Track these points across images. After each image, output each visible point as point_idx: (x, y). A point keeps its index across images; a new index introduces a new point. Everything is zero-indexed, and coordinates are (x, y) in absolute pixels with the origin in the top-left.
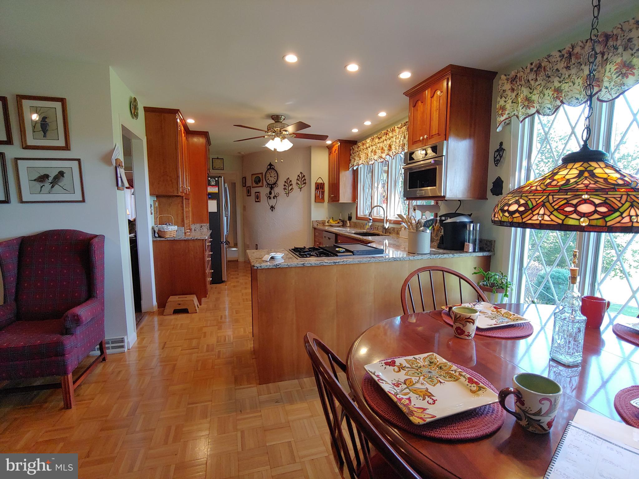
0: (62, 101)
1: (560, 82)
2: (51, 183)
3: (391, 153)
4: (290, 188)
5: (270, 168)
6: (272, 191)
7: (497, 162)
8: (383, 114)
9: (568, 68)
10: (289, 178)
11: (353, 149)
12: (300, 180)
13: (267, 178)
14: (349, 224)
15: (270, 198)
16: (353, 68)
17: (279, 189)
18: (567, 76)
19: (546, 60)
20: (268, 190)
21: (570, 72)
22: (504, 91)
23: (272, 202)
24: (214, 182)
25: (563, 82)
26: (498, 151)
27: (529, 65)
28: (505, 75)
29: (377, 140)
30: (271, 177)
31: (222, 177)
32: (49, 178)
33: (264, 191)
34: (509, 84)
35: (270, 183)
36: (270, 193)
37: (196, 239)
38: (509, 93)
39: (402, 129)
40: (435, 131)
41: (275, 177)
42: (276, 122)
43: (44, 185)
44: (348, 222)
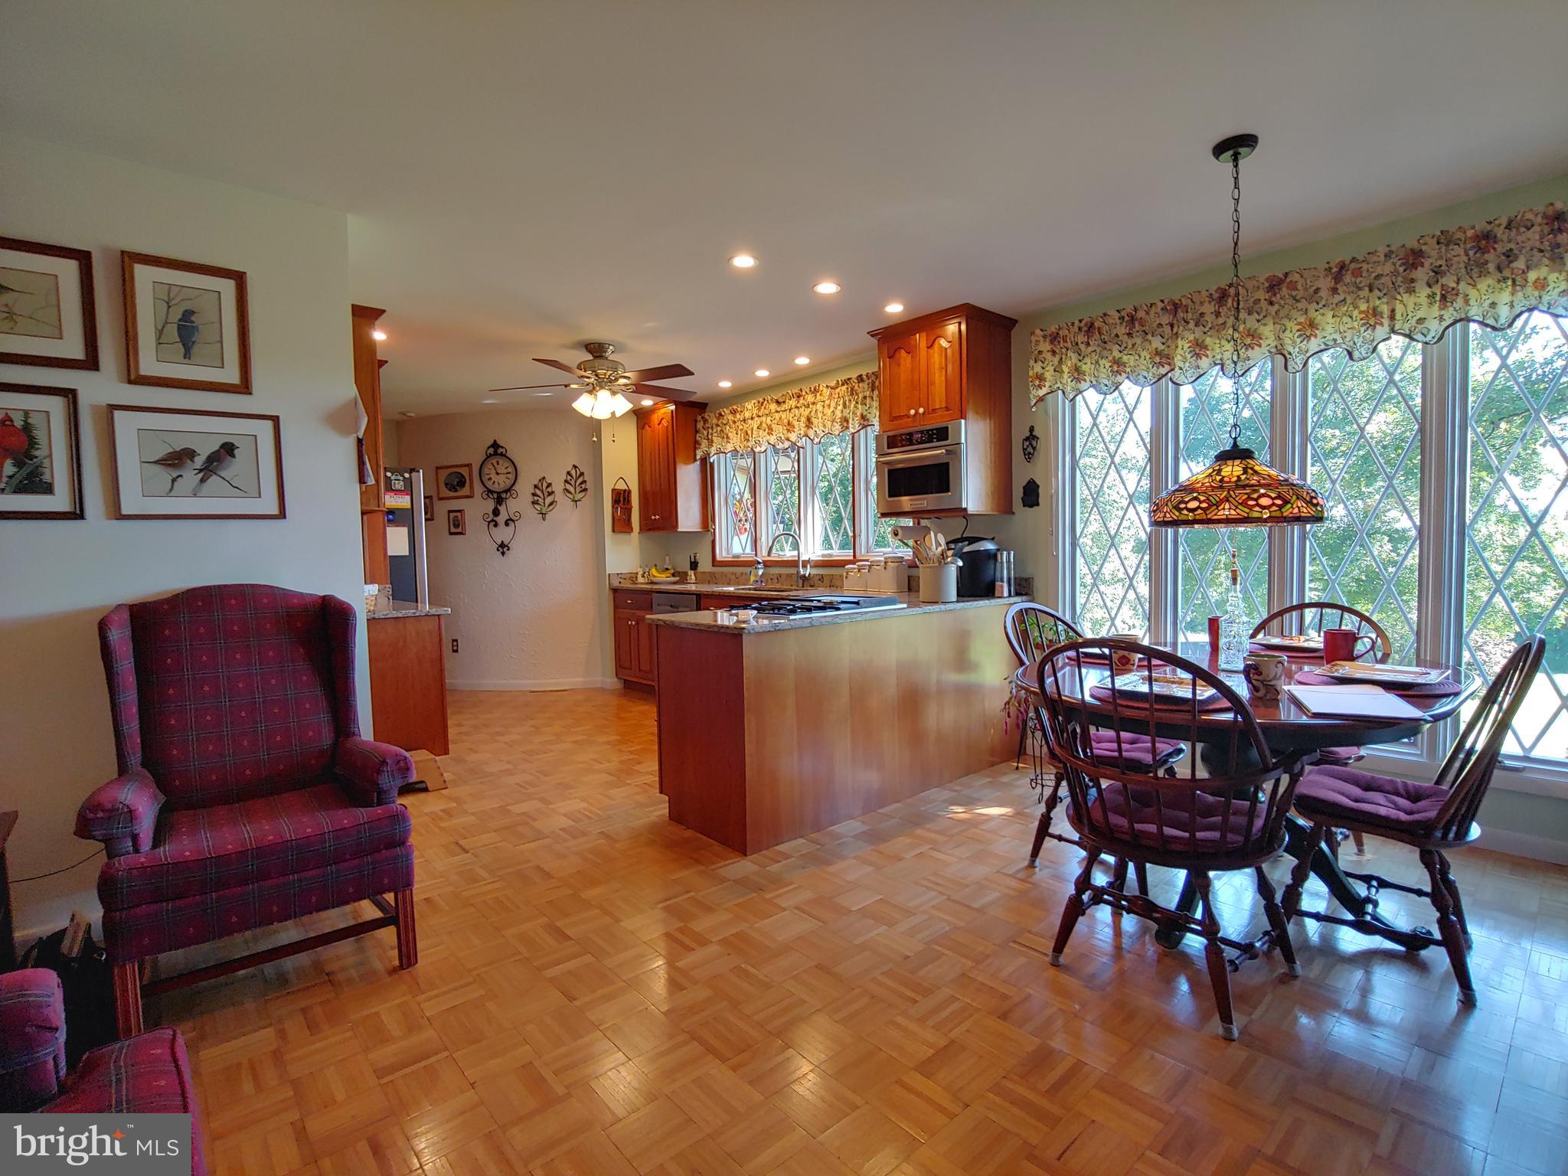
0: (239, 278)
1: (1120, 352)
2: (201, 471)
3: (811, 433)
4: (549, 500)
5: (496, 454)
6: (502, 509)
7: (1029, 455)
8: (802, 361)
9: (1130, 335)
10: (544, 478)
11: (705, 421)
12: (573, 482)
13: (485, 478)
14: (693, 577)
15: (496, 525)
16: (827, 288)
17: (520, 503)
18: (1130, 346)
19: (1101, 320)
20: (490, 505)
21: (1134, 341)
22: (1040, 352)
23: (502, 534)
24: (402, 483)
25: (1125, 352)
26: (1027, 439)
27: (1077, 323)
28: (1042, 330)
29: (773, 407)
30: (498, 474)
31: (418, 471)
32: (196, 459)
33: (476, 508)
34: (1047, 344)
35: (495, 488)
36: (496, 512)
37: (426, 615)
38: (1049, 356)
39: (838, 390)
40: (941, 401)
41: (509, 476)
42: (595, 357)
43: (181, 476)
44: (691, 573)
